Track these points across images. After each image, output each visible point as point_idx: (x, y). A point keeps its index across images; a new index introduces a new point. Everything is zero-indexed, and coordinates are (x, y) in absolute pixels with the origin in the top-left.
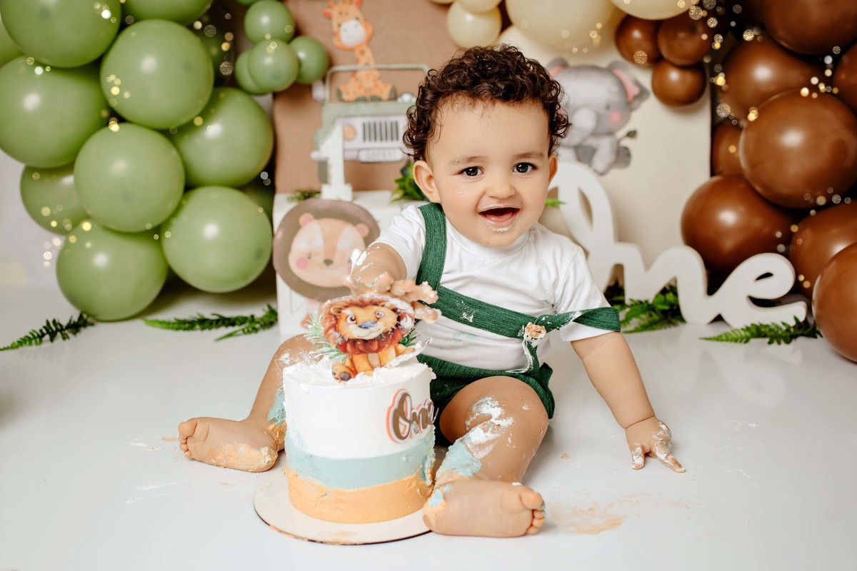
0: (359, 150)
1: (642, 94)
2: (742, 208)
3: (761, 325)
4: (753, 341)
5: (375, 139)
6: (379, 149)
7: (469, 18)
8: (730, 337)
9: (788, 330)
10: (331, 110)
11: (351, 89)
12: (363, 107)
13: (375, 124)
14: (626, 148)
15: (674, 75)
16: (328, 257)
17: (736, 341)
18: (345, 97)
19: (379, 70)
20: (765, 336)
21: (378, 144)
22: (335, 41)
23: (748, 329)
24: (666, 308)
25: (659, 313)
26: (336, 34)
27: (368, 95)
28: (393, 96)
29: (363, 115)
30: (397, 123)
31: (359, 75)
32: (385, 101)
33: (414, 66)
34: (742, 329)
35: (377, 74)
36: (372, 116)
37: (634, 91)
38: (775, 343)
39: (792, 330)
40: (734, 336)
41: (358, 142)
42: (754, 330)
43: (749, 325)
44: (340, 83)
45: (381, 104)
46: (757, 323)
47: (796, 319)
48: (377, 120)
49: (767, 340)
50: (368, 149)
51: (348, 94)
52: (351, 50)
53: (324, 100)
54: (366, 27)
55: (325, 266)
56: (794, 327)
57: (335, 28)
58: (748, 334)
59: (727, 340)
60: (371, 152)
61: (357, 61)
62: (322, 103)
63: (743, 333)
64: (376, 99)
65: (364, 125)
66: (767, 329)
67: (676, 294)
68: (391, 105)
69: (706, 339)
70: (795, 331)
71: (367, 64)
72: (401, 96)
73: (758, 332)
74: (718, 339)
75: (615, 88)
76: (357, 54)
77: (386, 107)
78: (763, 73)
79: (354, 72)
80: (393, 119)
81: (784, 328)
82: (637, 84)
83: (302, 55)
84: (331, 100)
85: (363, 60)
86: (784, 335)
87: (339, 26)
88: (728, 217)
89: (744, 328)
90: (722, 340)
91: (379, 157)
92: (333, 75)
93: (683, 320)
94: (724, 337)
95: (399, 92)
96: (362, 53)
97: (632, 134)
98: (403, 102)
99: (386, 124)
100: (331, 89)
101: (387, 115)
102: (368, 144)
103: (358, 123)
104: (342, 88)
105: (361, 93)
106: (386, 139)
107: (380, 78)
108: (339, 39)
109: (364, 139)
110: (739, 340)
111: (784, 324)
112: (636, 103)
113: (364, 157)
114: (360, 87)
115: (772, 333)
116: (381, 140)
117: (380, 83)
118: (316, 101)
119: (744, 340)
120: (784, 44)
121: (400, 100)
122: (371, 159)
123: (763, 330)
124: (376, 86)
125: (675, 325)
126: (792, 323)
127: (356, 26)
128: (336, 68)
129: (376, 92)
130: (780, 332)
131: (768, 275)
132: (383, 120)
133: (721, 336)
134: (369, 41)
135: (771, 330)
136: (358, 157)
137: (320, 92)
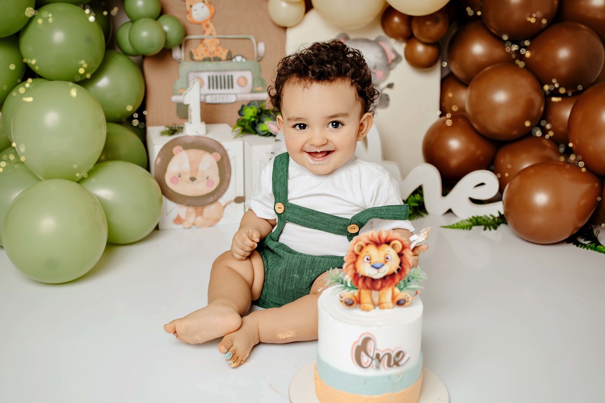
0: (206, 95)
1: (398, 59)
2: (463, 138)
3: (478, 217)
4: (474, 228)
5: (217, 88)
6: (219, 94)
7: (284, 5)
8: (459, 226)
9: (494, 219)
10: (186, 67)
11: (200, 52)
12: (208, 65)
13: (217, 77)
14: (386, 95)
15: (420, 48)
16: (193, 176)
17: (463, 228)
18: (196, 57)
19: (219, 38)
20: (481, 224)
21: (219, 91)
22: (188, 16)
23: (471, 220)
24: (416, 205)
25: (412, 208)
26: (188, 13)
27: (212, 56)
28: (229, 58)
29: (209, 71)
30: (232, 76)
31: (205, 42)
32: (224, 61)
33: (244, 36)
34: (467, 220)
35: (218, 41)
36: (215, 71)
37: (392, 56)
38: (488, 229)
39: (496, 219)
40: (462, 225)
41: (206, 90)
42: (474, 221)
43: (471, 217)
44: (192, 47)
45: (221, 62)
46: (475, 216)
47: (499, 213)
48: (218, 74)
49: (483, 227)
50: (212, 94)
51: (197, 55)
52: (200, 24)
53: (181, 59)
54: (210, 8)
55: (191, 182)
56: (498, 218)
57: (188, 8)
58: (471, 223)
59: (458, 228)
60: (214, 96)
61: (204, 32)
62: (179, 61)
63: (467, 222)
64: (217, 59)
65: (209, 77)
66: (482, 220)
67: (422, 195)
68: (228, 64)
69: (444, 227)
70: (498, 220)
71: (211, 34)
72: (235, 57)
73: (477, 222)
74: (452, 227)
75: (380, 55)
76: (204, 27)
77: (224, 65)
78: (478, 49)
79: (202, 40)
80: (230, 73)
81: (491, 218)
82: (394, 52)
83: (166, 28)
84: (185, 60)
85: (208, 31)
86: (492, 223)
87: (191, 6)
88: (454, 144)
89: (469, 219)
90: (455, 228)
91: (219, 100)
92: (187, 42)
93: (426, 212)
94: (456, 226)
95: (233, 55)
96: (207, 26)
97: (390, 86)
98: (236, 61)
99: (224, 77)
100: (185, 51)
101: (225, 71)
102: (212, 91)
103: (205, 76)
104: (193, 51)
105: (207, 55)
106: (225, 88)
107: (220, 44)
108: (191, 16)
109: (209, 88)
110: (465, 228)
111: (491, 216)
112: (393, 65)
113: (209, 100)
114: (206, 51)
115: (485, 222)
116: (221, 88)
117: (220, 48)
118: (175, 60)
119: (469, 228)
120: (493, 31)
121: (234, 60)
122: (214, 102)
123: (479, 220)
124: (217, 50)
125: (422, 216)
126: (497, 215)
127: (203, 7)
128: (189, 37)
129: (217, 54)
130: (489, 221)
131: (482, 184)
132: (222, 74)
133: (454, 225)
134: (212, 18)
135: (484, 220)
136: (205, 100)
137: (177, 54)
